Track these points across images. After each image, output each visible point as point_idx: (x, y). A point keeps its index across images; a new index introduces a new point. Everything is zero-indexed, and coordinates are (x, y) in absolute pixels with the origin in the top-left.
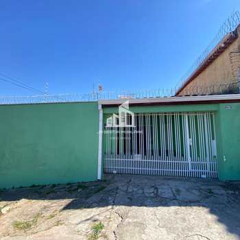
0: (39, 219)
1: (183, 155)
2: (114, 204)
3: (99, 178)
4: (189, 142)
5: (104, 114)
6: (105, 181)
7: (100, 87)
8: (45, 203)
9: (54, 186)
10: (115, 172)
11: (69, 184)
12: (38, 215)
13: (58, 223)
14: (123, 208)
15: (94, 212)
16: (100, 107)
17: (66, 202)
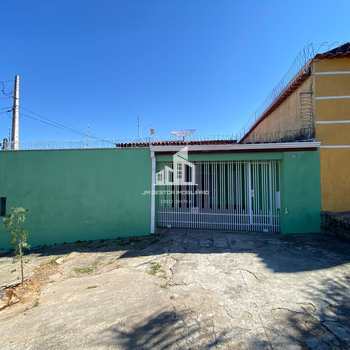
0: (98, 266)
1: (244, 208)
2: (169, 252)
3: (152, 231)
4: (250, 193)
5: (157, 163)
6: (159, 235)
7: (152, 130)
8: (99, 254)
9: (102, 241)
10: (169, 226)
11: (119, 238)
12: (96, 263)
13: (118, 267)
14: (178, 255)
15: (151, 258)
16: (153, 154)
17: (121, 253)
